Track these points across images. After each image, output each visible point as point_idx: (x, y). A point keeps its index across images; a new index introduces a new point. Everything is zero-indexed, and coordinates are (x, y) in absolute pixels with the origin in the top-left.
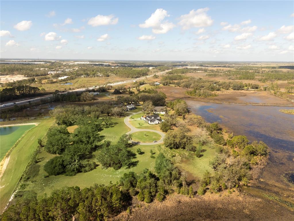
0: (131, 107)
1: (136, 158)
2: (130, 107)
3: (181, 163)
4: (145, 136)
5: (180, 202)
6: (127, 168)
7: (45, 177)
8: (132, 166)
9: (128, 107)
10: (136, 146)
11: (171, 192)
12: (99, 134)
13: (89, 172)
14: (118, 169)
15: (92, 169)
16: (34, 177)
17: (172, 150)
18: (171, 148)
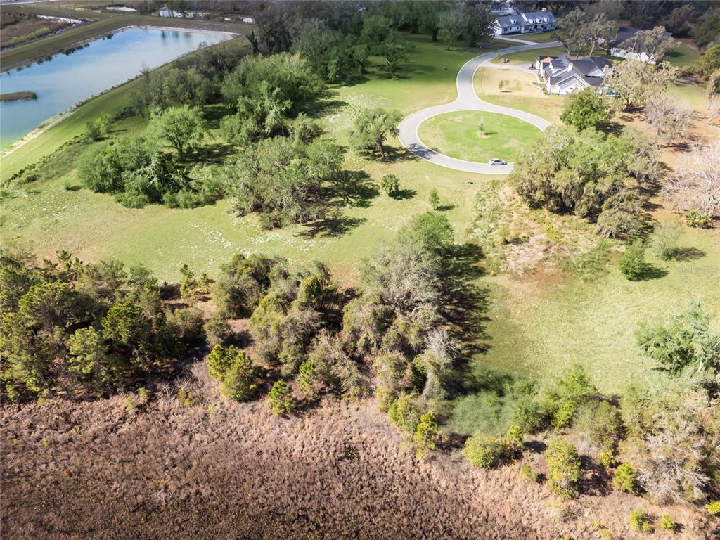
0: (538, 21)
1: (367, 206)
2: (531, 21)
3: (521, 280)
4: (479, 133)
5: (350, 452)
6: (302, 234)
7: (68, 189)
8: (328, 230)
9: (526, 19)
10: (414, 161)
11: (354, 390)
12: (338, 94)
13: (185, 210)
14: (270, 229)
15: (198, 204)
16: (48, 178)
17: (534, 214)
18: (536, 206)
